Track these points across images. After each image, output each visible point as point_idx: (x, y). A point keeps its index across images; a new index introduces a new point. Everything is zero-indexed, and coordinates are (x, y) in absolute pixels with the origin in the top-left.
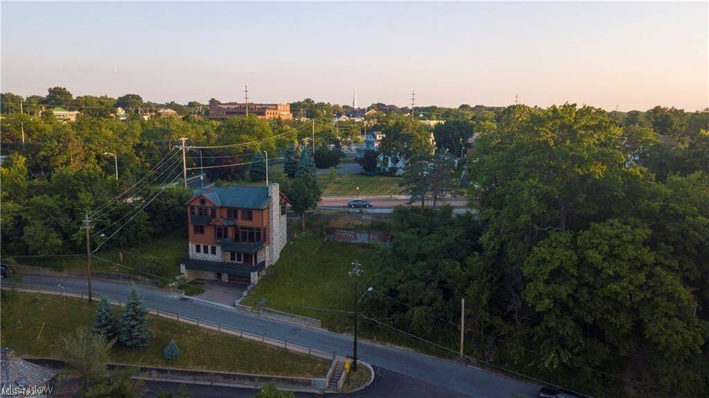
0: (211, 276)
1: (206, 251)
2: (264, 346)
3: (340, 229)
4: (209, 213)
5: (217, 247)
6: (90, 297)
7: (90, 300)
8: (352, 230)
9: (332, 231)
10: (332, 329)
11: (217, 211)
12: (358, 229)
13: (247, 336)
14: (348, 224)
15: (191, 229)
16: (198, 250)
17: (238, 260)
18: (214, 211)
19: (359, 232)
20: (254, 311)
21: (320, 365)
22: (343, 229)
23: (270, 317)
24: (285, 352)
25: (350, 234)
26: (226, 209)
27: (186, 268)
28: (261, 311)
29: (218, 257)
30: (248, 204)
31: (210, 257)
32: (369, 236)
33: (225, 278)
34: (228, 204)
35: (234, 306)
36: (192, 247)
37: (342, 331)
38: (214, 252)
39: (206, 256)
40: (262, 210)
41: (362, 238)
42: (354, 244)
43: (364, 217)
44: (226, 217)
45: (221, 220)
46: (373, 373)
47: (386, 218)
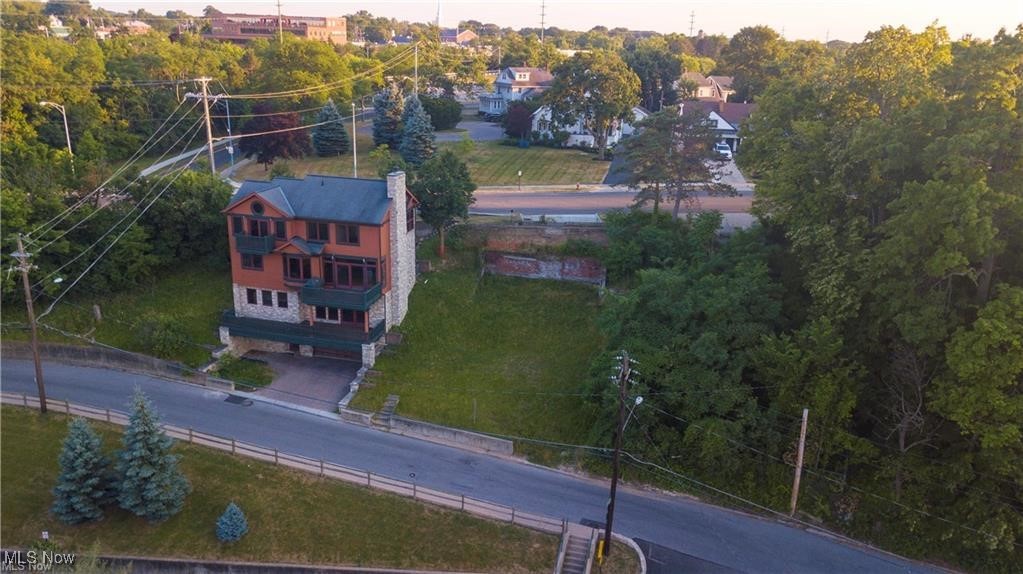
0: (280, 347)
1: (267, 302)
2: (419, 505)
3: (510, 254)
4: (272, 230)
5: (289, 295)
6: (43, 403)
7: (44, 409)
8: (533, 256)
9: (494, 256)
11: (288, 225)
12: (543, 254)
13: (381, 483)
14: (523, 245)
15: (236, 259)
16: (252, 299)
17: (330, 318)
18: (280, 225)
19: (544, 259)
20: (377, 422)
21: (537, 545)
22: (516, 254)
23: (409, 432)
24: (463, 519)
25: (528, 262)
26: (304, 223)
27: (230, 334)
28: (392, 423)
29: (293, 312)
30: (349, 214)
31: (275, 313)
32: (564, 265)
33: (306, 351)
34: (306, 212)
35: (337, 411)
36: (239, 293)
37: (555, 462)
38: (283, 303)
39: (268, 309)
40: (379, 226)
41: (550, 270)
42: (535, 281)
43: (549, 231)
44: (305, 237)
45: (297, 245)
46: (642, 558)
47: (588, 232)
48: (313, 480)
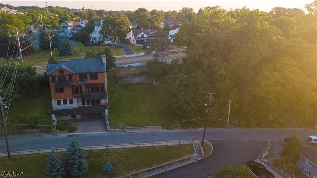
3: (125, 77)
4: (67, 79)
5: (73, 99)
6: (9, 154)
7: (9, 156)
8: (131, 77)
10: (169, 129)
11: (73, 76)
12: (134, 75)
14: (127, 74)
15: (53, 91)
16: (59, 103)
17: (87, 104)
18: (70, 77)
19: (134, 77)
20: (121, 131)
21: (188, 148)
22: (127, 77)
23: (132, 131)
24: (168, 148)
26: (78, 75)
27: (56, 116)
28: (126, 130)
29: (76, 104)
31: (69, 106)
32: (140, 78)
33: (78, 117)
35: (107, 131)
36: (54, 102)
38: (71, 102)
39: (66, 106)
40: (104, 72)
41: (136, 80)
42: (134, 83)
43: (132, 69)
44: (78, 80)
45: (77, 82)
46: (210, 144)
47: (142, 68)
48: (121, 150)
